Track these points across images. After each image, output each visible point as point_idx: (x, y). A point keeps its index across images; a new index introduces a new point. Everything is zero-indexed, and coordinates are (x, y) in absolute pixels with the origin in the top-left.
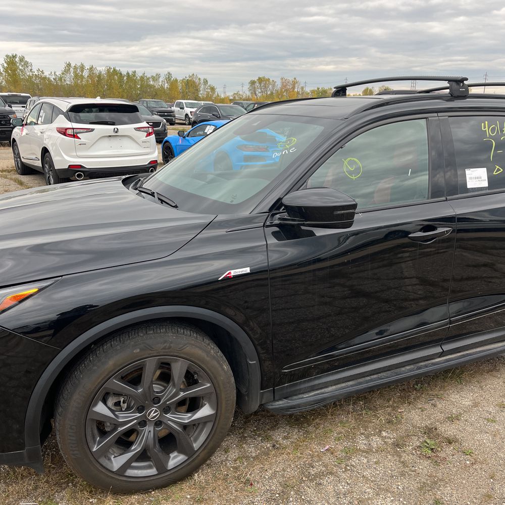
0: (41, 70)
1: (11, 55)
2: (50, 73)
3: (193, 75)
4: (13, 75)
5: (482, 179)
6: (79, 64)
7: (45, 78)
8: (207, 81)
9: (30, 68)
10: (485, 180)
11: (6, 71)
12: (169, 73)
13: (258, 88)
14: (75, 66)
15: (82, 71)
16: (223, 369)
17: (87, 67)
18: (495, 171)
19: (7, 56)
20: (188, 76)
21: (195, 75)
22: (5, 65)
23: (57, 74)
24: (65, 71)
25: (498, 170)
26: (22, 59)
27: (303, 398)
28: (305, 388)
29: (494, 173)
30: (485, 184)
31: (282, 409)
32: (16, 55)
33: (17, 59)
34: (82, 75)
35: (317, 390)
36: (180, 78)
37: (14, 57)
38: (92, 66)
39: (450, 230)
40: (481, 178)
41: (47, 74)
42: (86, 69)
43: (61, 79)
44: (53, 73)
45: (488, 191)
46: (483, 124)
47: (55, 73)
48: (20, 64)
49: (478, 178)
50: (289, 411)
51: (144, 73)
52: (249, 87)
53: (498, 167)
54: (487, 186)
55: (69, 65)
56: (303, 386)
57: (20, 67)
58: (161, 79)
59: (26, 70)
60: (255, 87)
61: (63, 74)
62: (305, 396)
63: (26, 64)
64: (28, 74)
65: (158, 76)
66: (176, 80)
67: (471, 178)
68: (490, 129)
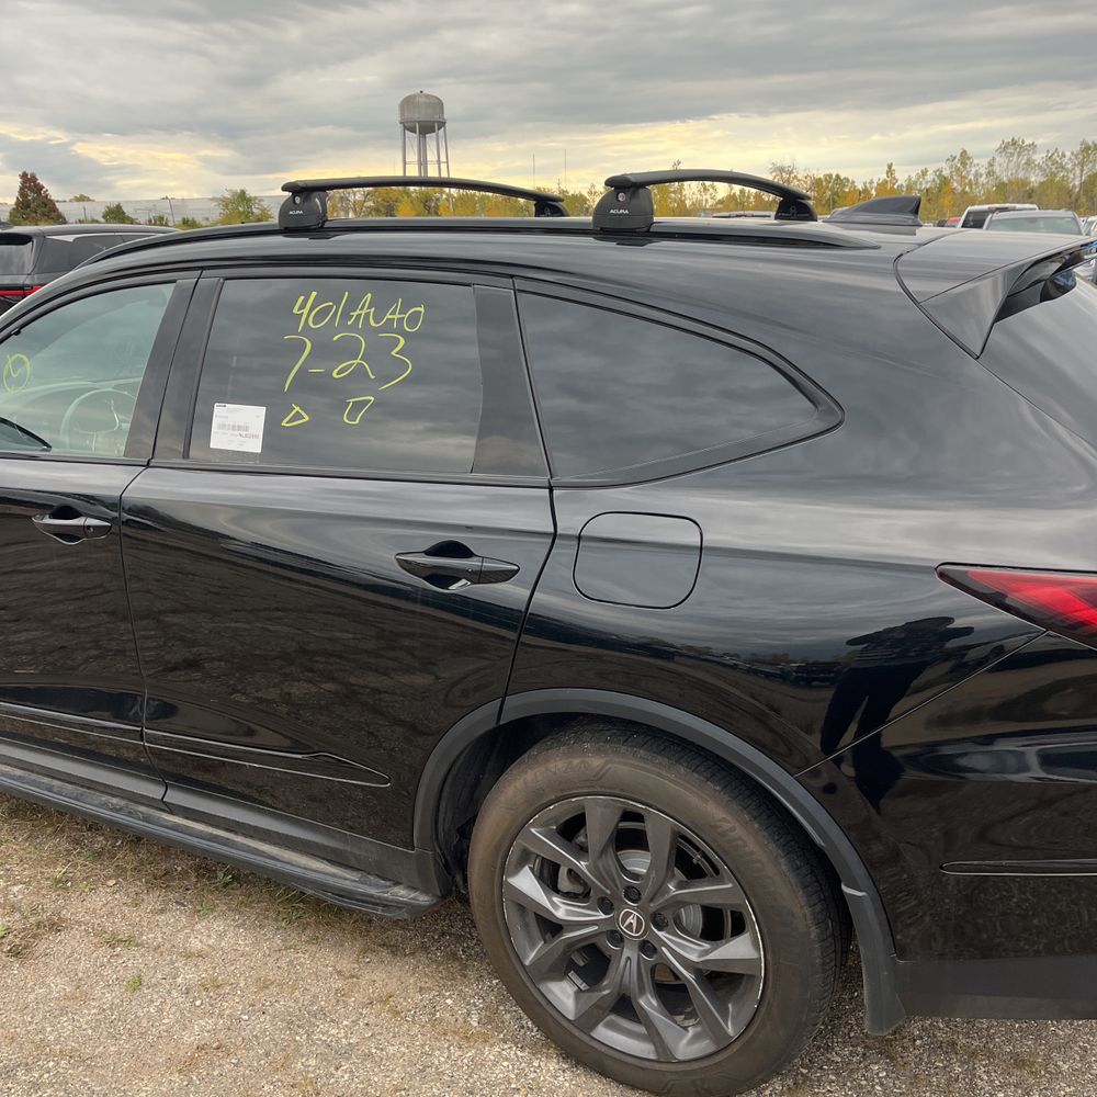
5: (250, 432)
10: (257, 437)
18: (287, 419)
25: (298, 416)
29: (284, 424)
30: (255, 446)
39: (106, 529)
40: (247, 429)
45: (259, 465)
46: (302, 298)
49: (239, 428)
53: (297, 409)
54: (260, 451)
67: (222, 426)
68: (316, 310)
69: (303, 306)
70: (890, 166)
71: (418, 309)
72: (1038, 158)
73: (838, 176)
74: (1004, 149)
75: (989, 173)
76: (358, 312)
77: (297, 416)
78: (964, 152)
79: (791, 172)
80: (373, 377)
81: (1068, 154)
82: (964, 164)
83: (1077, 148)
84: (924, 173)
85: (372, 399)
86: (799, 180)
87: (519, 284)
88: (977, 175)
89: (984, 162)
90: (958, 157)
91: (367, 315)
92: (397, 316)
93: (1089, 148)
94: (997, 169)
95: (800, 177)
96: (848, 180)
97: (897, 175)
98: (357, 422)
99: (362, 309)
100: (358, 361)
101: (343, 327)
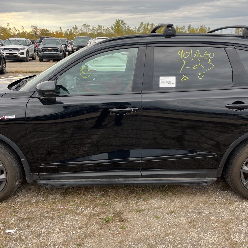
0: (129, 26)
1: (118, 20)
2: (133, 28)
3: (203, 26)
4: (118, 29)
6: (147, 23)
7: (131, 30)
8: (210, 28)
9: (125, 26)
10: (174, 84)
11: (115, 27)
12: (190, 25)
13: (240, 32)
14: (145, 24)
15: (148, 26)
16: (8, 160)
17: (150, 24)
18: (183, 79)
19: (116, 20)
20: (200, 26)
21: (204, 25)
22: (115, 25)
23: (137, 28)
24: (140, 26)
26: (122, 22)
27: (55, 181)
28: (56, 177)
29: (181, 80)
31: (43, 184)
32: (120, 20)
33: (120, 22)
34: (147, 28)
35: (63, 179)
36: (195, 28)
37: (119, 21)
38: (153, 23)
39: (137, 110)
40: (170, 82)
41: (132, 28)
42: (150, 25)
43: (138, 30)
44: (135, 28)
46: (180, 51)
47: (136, 27)
48: (121, 24)
49: (168, 82)
50: (47, 186)
51: (177, 26)
52: (235, 31)
53: (185, 76)
54: (175, 87)
55: (142, 23)
56: (54, 176)
57: (121, 25)
58: (185, 29)
59: (124, 27)
60: (239, 31)
61: (139, 28)
62: (57, 181)
63: (124, 24)
64: (124, 28)
65: (184, 27)
66: (193, 29)
67: (163, 82)
68: (185, 54)
69: (180, 53)
70: (60, 28)
71: (212, 53)
72: (91, 28)
73: (46, 29)
74: (84, 25)
75: (81, 31)
76: (196, 54)
77: (185, 78)
78: (76, 26)
79: (37, 28)
80: (204, 68)
81: (96, 27)
82: (76, 28)
83: (98, 27)
84: (68, 30)
85: (205, 73)
86: (39, 30)
87: (236, 47)
88: (79, 31)
89: (80, 28)
90: (75, 27)
91: (199, 55)
92: (207, 55)
93: (100, 26)
94: (83, 30)
95: (39, 29)
96: (49, 30)
97: (62, 30)
98: (202, 78)
99: (197, 53)
100: (199, 65)
101: (193, 57)
